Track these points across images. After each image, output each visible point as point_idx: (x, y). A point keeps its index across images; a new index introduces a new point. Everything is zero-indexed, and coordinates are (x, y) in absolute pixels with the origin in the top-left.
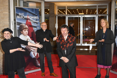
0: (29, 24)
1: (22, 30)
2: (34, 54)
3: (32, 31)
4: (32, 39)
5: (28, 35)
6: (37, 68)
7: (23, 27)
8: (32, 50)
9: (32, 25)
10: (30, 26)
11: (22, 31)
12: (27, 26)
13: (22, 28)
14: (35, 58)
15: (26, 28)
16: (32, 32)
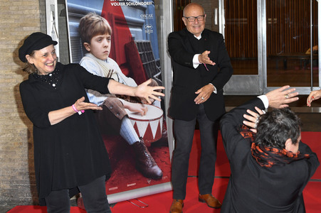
0: (115, 14)
1: (90, 38)
2: (136, 127)
3: (127, 41)
4: (127, 72)
5: (113, 56)
6: (149, 182)
7: (93, 27)
8: (127, 112)
9: (125, 16)
10: (120, 22)
11: (90, 43)
12: (106, 24)
13: (87, 29)
14: (141, 143)
15: (103, 31)
16: (125, 45)
